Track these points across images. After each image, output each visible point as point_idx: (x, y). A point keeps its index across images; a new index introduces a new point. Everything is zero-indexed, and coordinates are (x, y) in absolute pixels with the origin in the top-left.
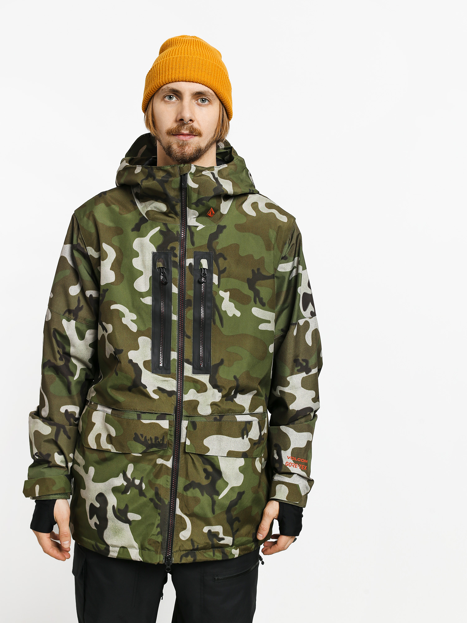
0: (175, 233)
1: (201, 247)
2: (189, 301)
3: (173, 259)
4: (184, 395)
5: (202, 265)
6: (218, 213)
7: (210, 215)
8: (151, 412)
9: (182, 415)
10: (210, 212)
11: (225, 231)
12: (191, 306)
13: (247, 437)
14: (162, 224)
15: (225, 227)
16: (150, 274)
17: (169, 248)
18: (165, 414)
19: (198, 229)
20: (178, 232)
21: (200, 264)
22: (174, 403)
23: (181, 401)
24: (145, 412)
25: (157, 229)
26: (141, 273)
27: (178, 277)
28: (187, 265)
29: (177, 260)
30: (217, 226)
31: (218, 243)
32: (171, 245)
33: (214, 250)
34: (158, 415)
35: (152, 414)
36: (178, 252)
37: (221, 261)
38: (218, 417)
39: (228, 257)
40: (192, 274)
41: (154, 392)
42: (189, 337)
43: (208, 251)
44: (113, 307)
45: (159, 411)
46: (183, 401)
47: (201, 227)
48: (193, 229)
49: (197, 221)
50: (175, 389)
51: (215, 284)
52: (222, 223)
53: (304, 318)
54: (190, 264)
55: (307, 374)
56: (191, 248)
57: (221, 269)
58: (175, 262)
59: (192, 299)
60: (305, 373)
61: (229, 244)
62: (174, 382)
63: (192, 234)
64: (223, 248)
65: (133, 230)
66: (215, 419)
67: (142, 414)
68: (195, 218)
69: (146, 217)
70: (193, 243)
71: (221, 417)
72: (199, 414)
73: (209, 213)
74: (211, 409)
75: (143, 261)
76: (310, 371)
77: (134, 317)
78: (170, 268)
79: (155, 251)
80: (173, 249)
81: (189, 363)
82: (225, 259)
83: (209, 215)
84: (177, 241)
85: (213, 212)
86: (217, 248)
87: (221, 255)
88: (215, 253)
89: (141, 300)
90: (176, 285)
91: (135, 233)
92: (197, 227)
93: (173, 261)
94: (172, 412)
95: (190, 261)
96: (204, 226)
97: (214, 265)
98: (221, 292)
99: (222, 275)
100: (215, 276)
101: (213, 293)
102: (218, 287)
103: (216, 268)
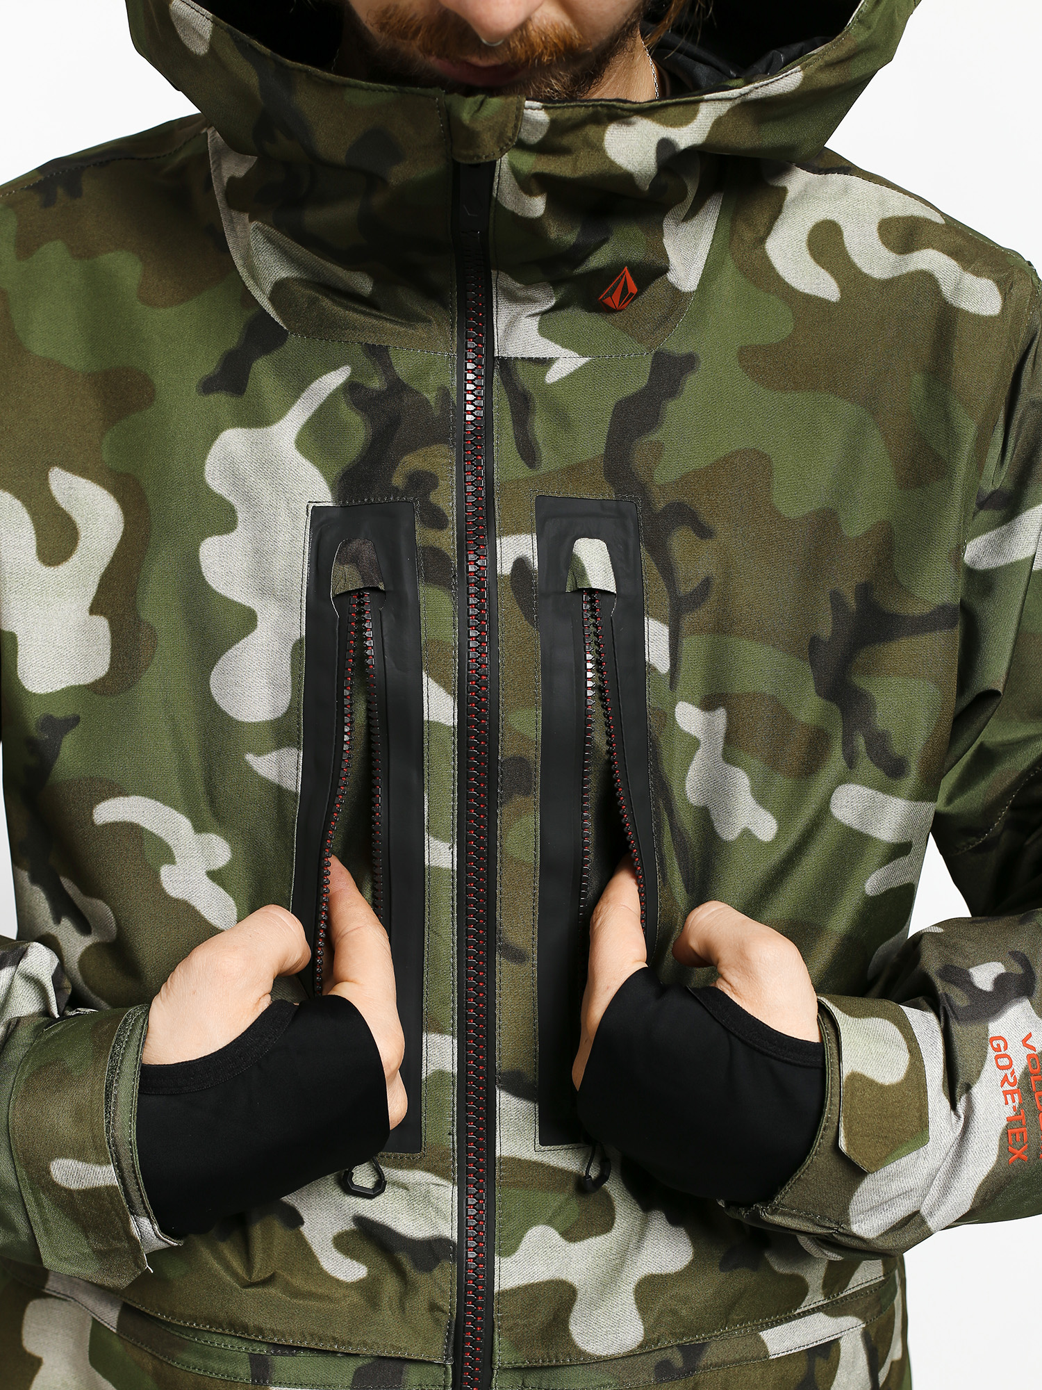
0: (431, 397)
1: (574, 471)
2: (520, 762)
3: (425, 536)
4: (497, 1259)
5: (582, 574)
6: (655, 289)
7: (614, 301)
8: (321, 1346)
9: (491, 1362)
10: (614, 290)
11: (693, 384)
12: (527, 793)
14: (357, 349)
15: (689, 363)
16: (297, 628)
17: (398, 480)
18: (399, 1359)
19: (553, 375)
20: (444, 393)
21: (573, 565)
22: (448, 1302)
23: (482, 1294)
24: (291, 1348)
25: (335, 379)
26: (247, 621)
27: (450, 635)
28: (505, 567)
29: (447, 540)
30: (650, 358)
31: (659, 448)
32: (412, 462)
33: (643, 489)
34: (360, 1363)
35: (330, 1360)
36: (446, 499)
37: (680, 541)
38: (678, 1360)
39: (719, 527)
40: (528, 616)
41: (343, 1243)
42: (517, 956)
43: (607, 493)
44: (108, 812)
45: (365, 1344)
46: (496, 1289)
47: (566, 363)
48: (524, 376)
49: (544, 331)
50: (448, 1229)
51: (655, 669)
52: (675, 344)
54: (520, 564)
56: (521, 476)
57: (685, 589)
58: (436, 554)
59: (534, 755)
61: (722, 454)
62: (446, 1193)
63: (522, 404)
64: (688, 474)
65: (208, 386)
66: (664, 1371)
67: (276, 1354)
68: (534, 315)
69: (272, 313)
70: (528, 452)
71: (692, 1352)
72: (581, 1353)
73: (607, 296)
74: (643, 1319)
75: (260, 555)
77: (220, 851)
78: (408, 588)
79: (325, 497)
80: (423, 482)
81: (518, 1090)
82: (704, 532)
83: (608, 301)
84: (442, 439)
85: (633, 288)
86: (658, 480)
87: (684, 515)
88: (648, 503)
89: (246, 763)
90: (442, 681)
91: (221, 401)
92: (546, 363)
93: (424, 548)
94: (437, 1348)
95: (517, 547)
96: (585, 360)
97: (651, 571)
98: (685, 708)
99: (686, 620)
100: (658, 630)
101: (652, 718)
102: (673, 686)
103: (659, 582)
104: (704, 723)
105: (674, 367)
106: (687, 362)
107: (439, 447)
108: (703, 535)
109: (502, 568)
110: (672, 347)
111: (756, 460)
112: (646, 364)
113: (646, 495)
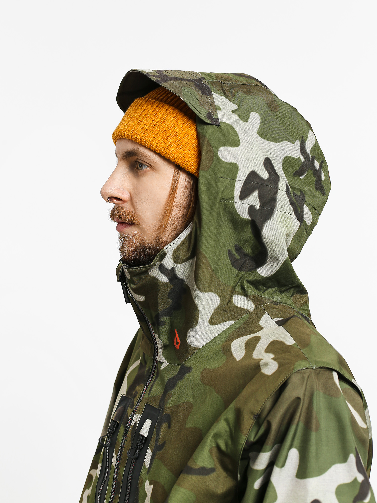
0: (146, 369)
1: (155, 398)
2: (119, 484)
3: (129, 410)
10: (175, 340)
11: (187, 377)
12: (119, 494)
14: (142, 353)
19: (162, 368)
27: (121, 440)
36: (136, 400)
40: (131, 441)
43: (158, 406)
47: (165, 364)
49: (163, 354)
51: (145, 465)
54: (136, 423)
56: (146, 397)
63: (157, 375)
64: (174, 406)
68: (161, 348)
80: (136, 394)
83: (175, 345)
84: (143, 382)
87: (168, 418)
88: (162, 412)
90: (116, 453)
95: (137, 418)
96: (168, 364)
97: (154, 433)
98: (147, 482)
99: (158, 453)
100: (149, 453)
101: (140, 481)
102: (147, 473)
103: (155, 438)
104: (148, 488)
105: (185, 371)
106: (189, 370)
107: (142, 385)
108: (169, 427)
109: (133, 424)
110: (187, 364)
111: (189, 406)
112: (179, 367)
113: (163, 409)
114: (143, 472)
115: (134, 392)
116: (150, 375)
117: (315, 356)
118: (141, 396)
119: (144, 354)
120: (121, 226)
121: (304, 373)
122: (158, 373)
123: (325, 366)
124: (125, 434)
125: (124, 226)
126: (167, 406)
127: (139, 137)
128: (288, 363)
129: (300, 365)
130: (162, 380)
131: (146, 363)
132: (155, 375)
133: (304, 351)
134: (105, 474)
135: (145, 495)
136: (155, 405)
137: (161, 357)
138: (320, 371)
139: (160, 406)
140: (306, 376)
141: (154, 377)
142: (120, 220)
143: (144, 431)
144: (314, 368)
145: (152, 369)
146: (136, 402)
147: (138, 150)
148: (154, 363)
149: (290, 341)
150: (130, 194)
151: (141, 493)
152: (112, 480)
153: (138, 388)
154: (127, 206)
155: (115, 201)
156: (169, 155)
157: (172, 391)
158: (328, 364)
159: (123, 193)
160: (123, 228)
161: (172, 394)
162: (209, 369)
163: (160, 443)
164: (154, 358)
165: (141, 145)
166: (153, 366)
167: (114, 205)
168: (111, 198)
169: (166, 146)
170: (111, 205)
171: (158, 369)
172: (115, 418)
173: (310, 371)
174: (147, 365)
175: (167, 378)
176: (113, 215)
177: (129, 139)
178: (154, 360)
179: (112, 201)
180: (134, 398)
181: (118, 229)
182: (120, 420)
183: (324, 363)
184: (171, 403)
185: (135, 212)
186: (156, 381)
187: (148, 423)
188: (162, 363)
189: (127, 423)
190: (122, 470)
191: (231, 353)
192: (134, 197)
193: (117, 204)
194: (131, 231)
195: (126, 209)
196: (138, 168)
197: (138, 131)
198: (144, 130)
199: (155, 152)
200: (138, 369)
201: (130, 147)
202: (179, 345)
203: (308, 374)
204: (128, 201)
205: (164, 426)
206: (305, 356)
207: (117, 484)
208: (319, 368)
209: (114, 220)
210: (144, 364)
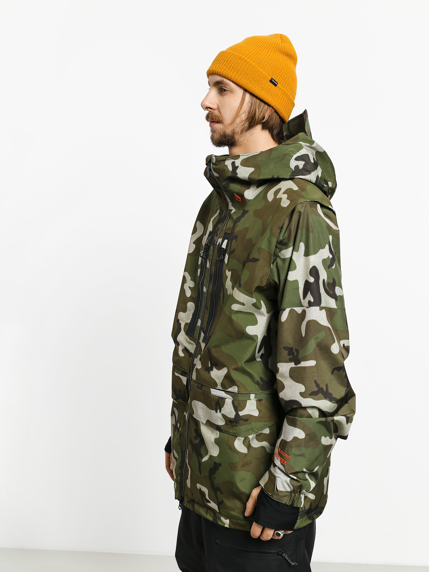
0: (223, 215)
1: (229, 228)
10: (236, 197)
11: (247, 215)
12: (212, 281)
13: (220, 412)
19: (232, 212)
27: (211, 254)
38: (200, 385)
40: (217, 252)
41: (183, 350)
46: (194, 363)
49: (232, 205)
50: (193, 352)
51: (225, 263)
53: (303, 306)
55: (295, 364)
56: (224, 229)
60: (294, 363)
61: (244, 228)
62: (195, 346)
64: (239, 231)
76: (299, 363)
77: (193, 285)
81: (203, 331)
83: (237, 200)
85: (239, 198)
87: (236, 237)
90: (209, 261)
93: (214, 239)
95: (220, 240)
96: (235, 210)
97: (229, 246)
98: (227, 271)
99: (231, 255)
100: (227, 256)
101: (223, 271)
102: (227, 266)
103: (229, 248)
104: (229, 274)
105: (245, 212)
106: (247, 212)
107: (222, 223)
108: (236, 241)
109: (218, 244)
110: (246, 209)
111: (247, 229)
112: (242, 211)
113: (233, 233)
114: (224, 266)
115: (217, 228)
116: (226, 218)
117: (308, 196)
118: (221, 229)
119: (221, 207)
120: (212, 124)
121: (303, 204)
122: (230, 216)
123: (314, 200)
124: (214, 250)
125: (214, 123)
126: (235, 231)
127: (224, 73)
128: (295, 200)
129: (301, 200)
130: (233, 219)
131: (222, 212)
132: (229, 217)
133: (303, 193)
134: (203, 273)
135: (227, 277)
136: (229, 232)
137: (231, 207)
138: (311, 203)
139: (231, 232)
140: (304, 205)
141: (228, 219)
142: (212, 120)
143: (224, 246)
144: (308, 201)
145: (227, 214)
146: (219, 233)
147: (223, 81)
148: (227, 211)
149: (295, 188)
150: (218, 106)
151: (224, 277)
152: (207, 275)
153: (219, 226)
154: (216, 112)
155: (209, 109)
156: (241, 83)
157: (238, 224)
158: (315, 199)
159: (214, 105)
160: (214, 124)
161: (238, 225)
162: (257, 210)
163: (232, 250)
164: (227, 208)
165: (225, 78)
166: (227, 213)
167: (208, 112)
168: (207, 108)
169: (239, 78)
170: (207, 112)
171: (230, 213)
172: (207, 243)
173: (306, 203)
174: (224, 213)
175: (235, 217)
176: (208, 117)
177: (218, 75)
178: (227, 209)
179: (208, 109)
180: (217, 231)
181: (210, 126)
182: (210, 244)
183: (313, 199)
184: (237, 229)
185: (221, 115)
186: (229, 220)
187: (226, 241)
188: (232, 210)
189: (214, 244)
190: (213, 269)
191: (267, 199)
192: (220, 107)
193: (210, 111)
194: (218, 126)
195: (216, 114)
196: (222, 91)
197: (223, 69)
198: (227, 69)
199: (233, 82)
200: (218, 216)
201: (218, 78)
202: (240, 200)
203: (305, 204)
204: (217, 109)
205: (234, 241)
206: (303, 195)
207: (211, 276)
208: (311, 201)
209: (208, 120)
210: (221, 213)
